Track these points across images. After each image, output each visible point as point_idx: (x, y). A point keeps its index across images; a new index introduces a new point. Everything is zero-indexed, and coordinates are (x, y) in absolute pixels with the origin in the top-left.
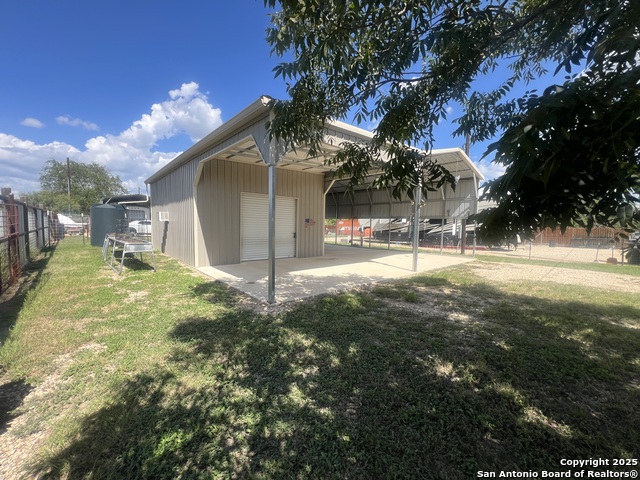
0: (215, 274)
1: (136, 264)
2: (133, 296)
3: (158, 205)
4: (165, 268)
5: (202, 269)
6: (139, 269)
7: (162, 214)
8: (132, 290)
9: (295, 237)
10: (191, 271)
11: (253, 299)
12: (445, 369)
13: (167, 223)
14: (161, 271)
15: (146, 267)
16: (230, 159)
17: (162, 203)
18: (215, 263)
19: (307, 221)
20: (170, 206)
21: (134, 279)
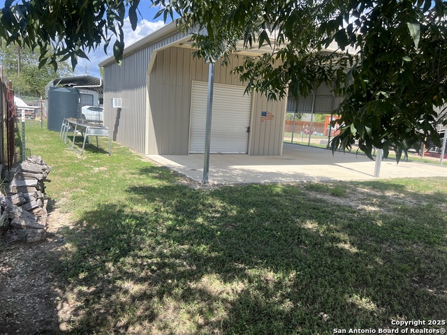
0: (162, 161)
1: (93, 149)
2: (96, 170)
3: (111, 90)
4: (118, 153)
5: (152, 156)
6: (97, 152)
7: (116, 100)
8: (95, 166)
9: (248, 131)
10: (141, 158)
11: (191, 180)
12: (310, 225)
13: (119, 110)
14: (115, 155)
15: (102, 151)
16: (182, 46)
17: (115, 90)
18: (163, 153)
19: (264, 114)
20: (123, 92)
21: (95, 159)
